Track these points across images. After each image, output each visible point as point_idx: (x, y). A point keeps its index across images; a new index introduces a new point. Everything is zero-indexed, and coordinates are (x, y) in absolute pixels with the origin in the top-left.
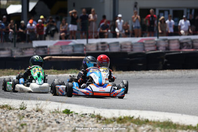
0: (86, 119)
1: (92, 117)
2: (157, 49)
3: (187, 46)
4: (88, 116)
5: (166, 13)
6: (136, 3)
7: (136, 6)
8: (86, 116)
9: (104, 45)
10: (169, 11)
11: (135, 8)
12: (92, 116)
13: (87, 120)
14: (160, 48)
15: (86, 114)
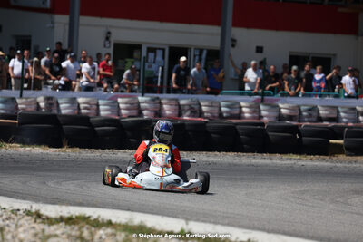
0: (19, 217)
1: (27, 215)
2: (140, 113)
3: (192, 112)
4: (21, 212)
5: (159, 53)
6: (109, 33)
7: (107, 38)
8: (18, 213)
9: (50, 101)
10: (164, 50)
11: (107, 42)
12: (28, 213)
13: (20, 219)
14: (145, 112)
15: (19, 210)
